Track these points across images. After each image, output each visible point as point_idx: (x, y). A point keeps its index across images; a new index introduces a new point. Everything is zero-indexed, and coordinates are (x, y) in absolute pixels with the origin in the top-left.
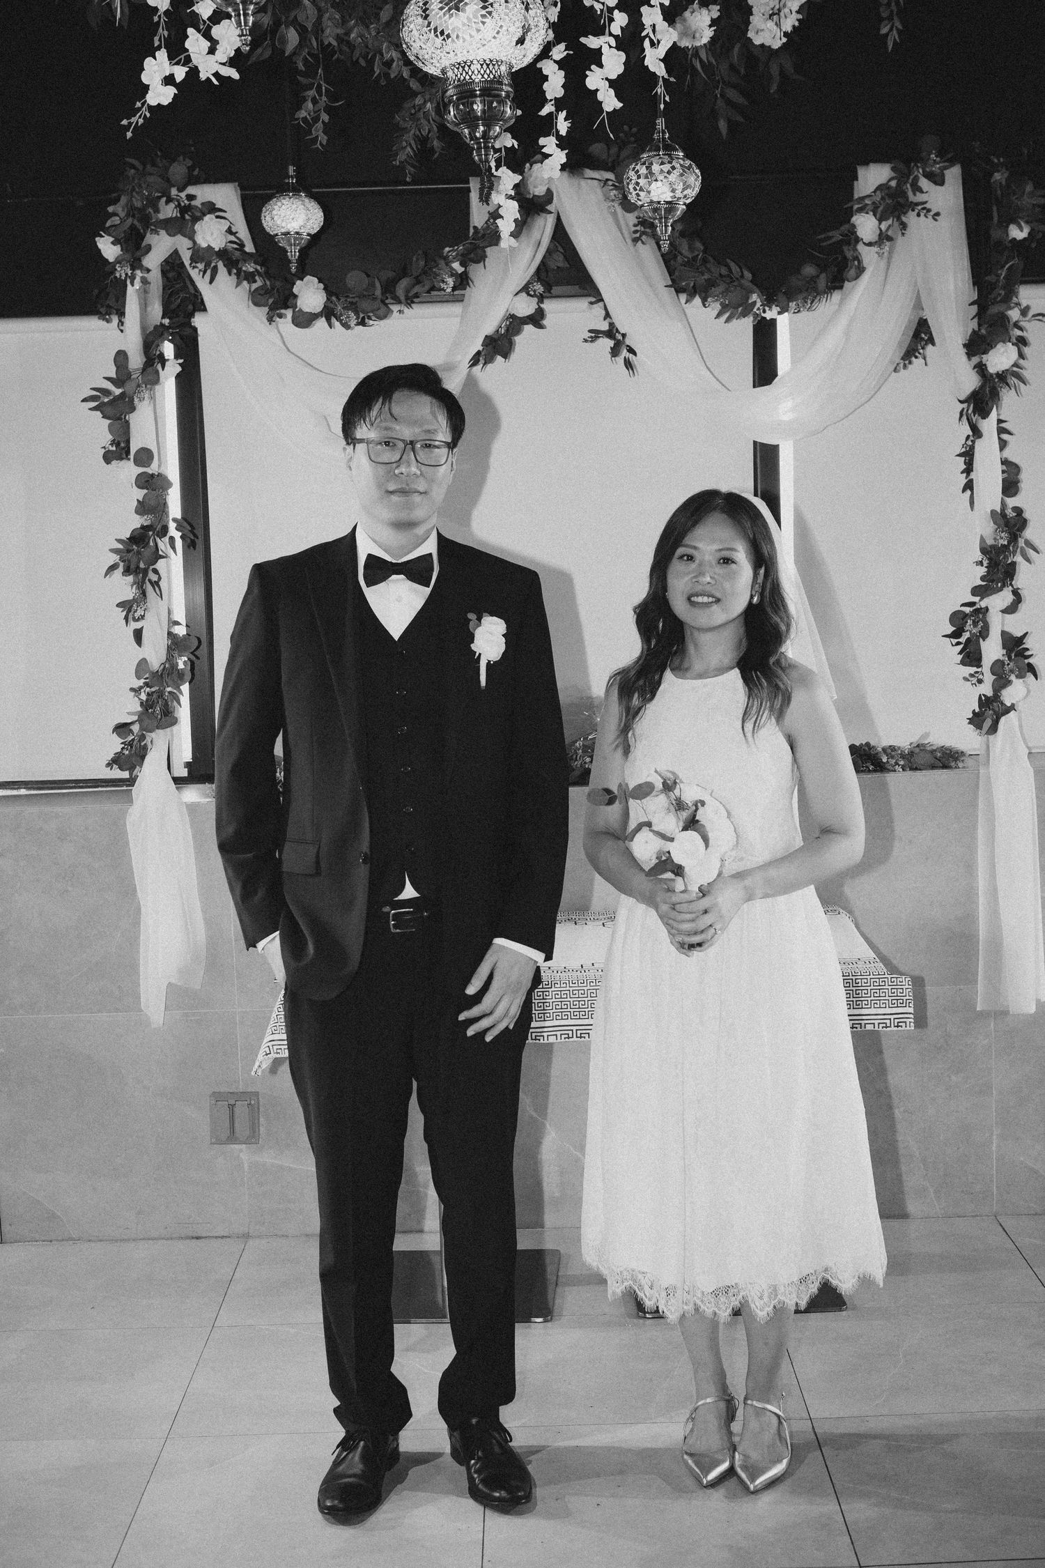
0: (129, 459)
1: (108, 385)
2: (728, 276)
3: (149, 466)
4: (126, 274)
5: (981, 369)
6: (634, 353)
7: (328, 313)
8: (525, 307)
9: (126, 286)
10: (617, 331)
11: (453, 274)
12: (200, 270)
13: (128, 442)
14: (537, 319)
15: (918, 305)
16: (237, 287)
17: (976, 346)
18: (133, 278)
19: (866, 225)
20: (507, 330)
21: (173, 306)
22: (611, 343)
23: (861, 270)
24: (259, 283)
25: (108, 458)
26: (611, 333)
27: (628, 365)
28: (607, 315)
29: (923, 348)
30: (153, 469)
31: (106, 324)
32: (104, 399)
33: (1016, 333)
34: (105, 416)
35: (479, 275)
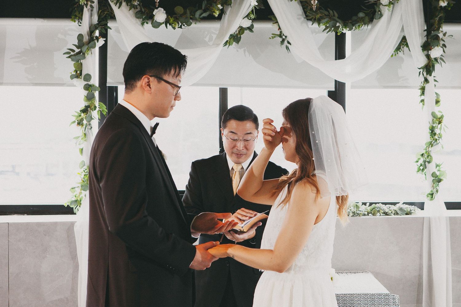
0: (81, 78)
1: (74, 48)
2: (328, 15)
3: (89, 81)
4: (84, 3)
5: (428, 56)
6: (290, 44)
7: (167, 22)
8: (247, 23)
9: (83, 8)
10: (283, 35)
11: (218, 9)
12: (115, 3)
13: (81, 71)
14: (250, 29)
15: (403, 29)
16: (129, 10)
17: (426, 47)
18: (87, 5)
20: (239, 32)
21: (103, 17)
22: (281, 39)
23: (381, 15)
24: (139, 9)
25: (72, 77)
26: (281, 35)
27: (287, 48)
28: (280, 28)
29: (403, 48)
30: (91, 83)
31: (73, 23)
32: (72, 53)
33: (442, 43)
34: (72, 60)
35: (229, 11)
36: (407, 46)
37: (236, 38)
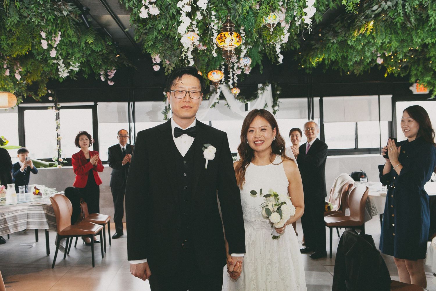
1: (164, 111)
5: (274, 109)
8: (217, 101)
11: (208, 97)
14: (218, 103)
15: (266, 101)
17: (273, 106)
19: (259, 92)
20: (215, 104)
22: (227, 106)
23: (259, 97)
25: (164, 119)
26: (227, 104)
27: (230, 108)
28: (227, 102)
31: (163, 103)
32: (164, 112)
33: (278, 105)
34: (164, 114)
35: (211, 97)
36: (267, 106)
37: (214, 106)
